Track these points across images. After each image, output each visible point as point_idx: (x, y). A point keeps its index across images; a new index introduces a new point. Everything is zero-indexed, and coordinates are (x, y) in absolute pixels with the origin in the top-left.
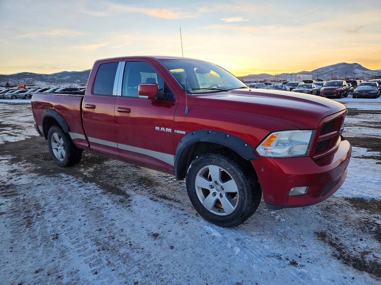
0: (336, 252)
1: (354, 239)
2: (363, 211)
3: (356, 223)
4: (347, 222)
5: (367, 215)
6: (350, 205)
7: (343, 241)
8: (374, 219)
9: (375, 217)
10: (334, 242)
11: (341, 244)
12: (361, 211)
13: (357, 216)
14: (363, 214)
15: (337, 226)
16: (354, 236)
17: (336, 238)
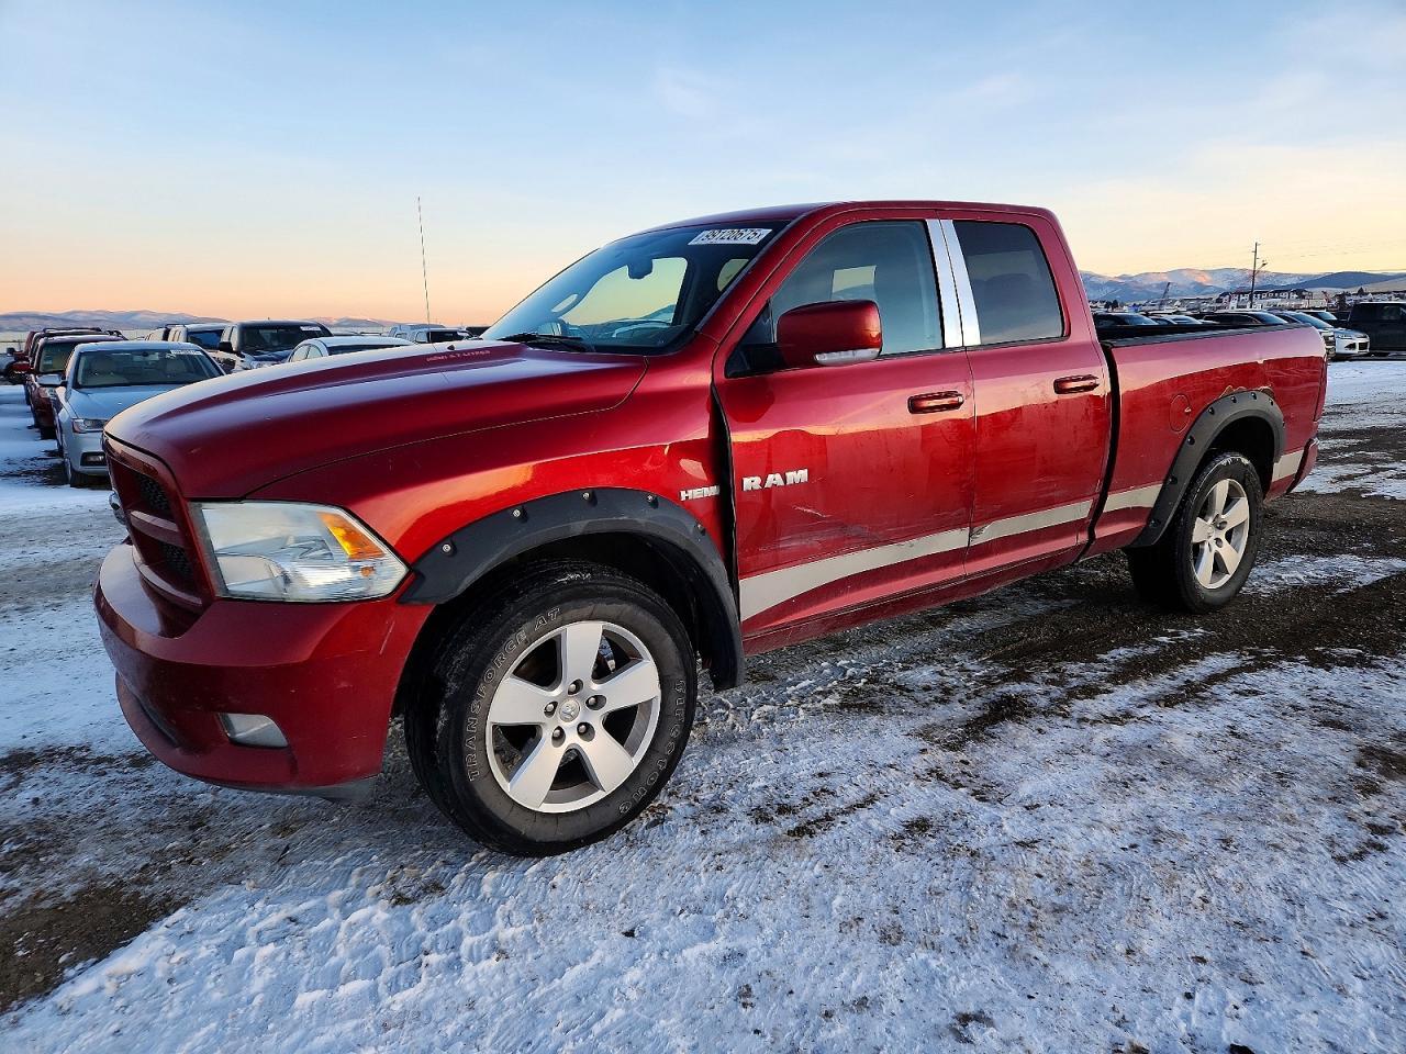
0: (85, 754)
1: (56, 795)
2: (69, 891)
3: (71, 834)
4: (102, 823)
5: (49, 880)
6: (134, 888)
7: (84, 779)
8: (15, 883)
9: (16, 891)
10: (102, 766)
11: (83, 770)
12: (77, 886)
13: (83, 860)
14: (62, 880)
15: (123, 797)
16: (60, 801)
17: (105, 773)
